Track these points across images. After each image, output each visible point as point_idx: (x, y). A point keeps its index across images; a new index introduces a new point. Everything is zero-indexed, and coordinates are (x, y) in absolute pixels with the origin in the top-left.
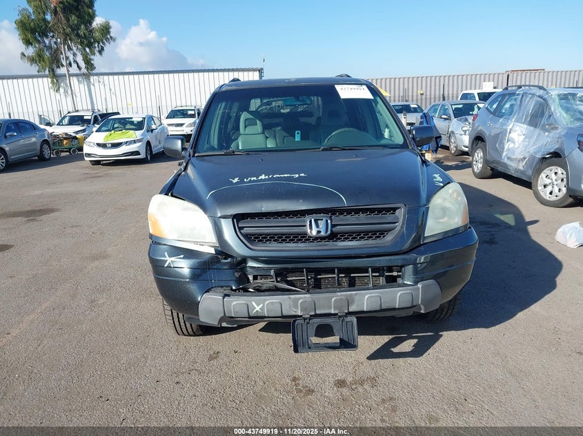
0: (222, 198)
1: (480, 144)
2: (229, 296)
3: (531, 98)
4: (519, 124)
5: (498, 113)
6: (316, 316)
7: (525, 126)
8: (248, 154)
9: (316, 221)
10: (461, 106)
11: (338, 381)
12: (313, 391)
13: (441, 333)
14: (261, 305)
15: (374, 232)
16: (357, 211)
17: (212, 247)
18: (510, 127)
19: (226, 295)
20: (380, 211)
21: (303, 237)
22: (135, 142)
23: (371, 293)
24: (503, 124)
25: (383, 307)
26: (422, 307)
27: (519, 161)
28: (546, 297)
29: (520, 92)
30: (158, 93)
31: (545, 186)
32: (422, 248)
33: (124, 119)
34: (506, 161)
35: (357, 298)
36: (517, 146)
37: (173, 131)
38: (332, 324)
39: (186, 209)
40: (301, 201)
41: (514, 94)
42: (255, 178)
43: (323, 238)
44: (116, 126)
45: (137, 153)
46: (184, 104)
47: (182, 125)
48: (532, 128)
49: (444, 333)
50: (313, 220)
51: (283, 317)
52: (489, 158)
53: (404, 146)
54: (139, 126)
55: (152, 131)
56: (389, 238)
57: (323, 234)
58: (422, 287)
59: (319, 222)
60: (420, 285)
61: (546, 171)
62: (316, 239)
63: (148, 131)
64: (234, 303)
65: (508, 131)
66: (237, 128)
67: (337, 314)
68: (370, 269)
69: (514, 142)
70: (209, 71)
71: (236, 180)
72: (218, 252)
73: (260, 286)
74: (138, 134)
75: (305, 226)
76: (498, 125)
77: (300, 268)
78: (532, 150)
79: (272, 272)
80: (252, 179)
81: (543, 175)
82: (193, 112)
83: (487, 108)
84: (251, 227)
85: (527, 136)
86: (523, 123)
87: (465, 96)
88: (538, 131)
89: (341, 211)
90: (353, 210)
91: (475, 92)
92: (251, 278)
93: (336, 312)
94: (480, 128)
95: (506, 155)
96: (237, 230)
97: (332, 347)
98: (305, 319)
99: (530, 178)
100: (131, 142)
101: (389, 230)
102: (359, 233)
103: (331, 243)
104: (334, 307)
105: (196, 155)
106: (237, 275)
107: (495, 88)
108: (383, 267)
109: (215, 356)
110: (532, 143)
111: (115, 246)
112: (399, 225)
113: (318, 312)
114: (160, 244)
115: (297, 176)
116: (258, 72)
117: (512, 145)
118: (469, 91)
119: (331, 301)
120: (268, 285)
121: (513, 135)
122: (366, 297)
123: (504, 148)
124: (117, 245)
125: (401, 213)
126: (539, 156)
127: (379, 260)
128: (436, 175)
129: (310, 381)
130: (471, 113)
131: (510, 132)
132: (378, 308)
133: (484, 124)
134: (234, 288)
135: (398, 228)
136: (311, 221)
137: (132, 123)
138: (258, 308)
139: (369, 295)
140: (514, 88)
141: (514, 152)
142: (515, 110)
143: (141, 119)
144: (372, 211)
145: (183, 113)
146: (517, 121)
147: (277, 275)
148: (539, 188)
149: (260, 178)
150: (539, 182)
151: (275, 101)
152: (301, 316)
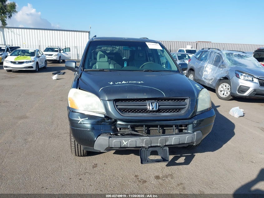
0: (108, 91)
1: (192, 72)
2: (111, 137)
3: (214, 54)
4: (209, 64)
5: (200, 59)
6: (151, 147)
7: (212, 65)
8: (111, 71)
9: (151, 103)
10: (180, 55)
11: (156, 176)
12: (146, 181)
13: (194, 154)
14: (127, 142)
15: (176, 109)
16: (168, 100)
17: (103, 114)
18: (206, 65)
19: (110, 137)
20: (178, 100)
21: (145, 111)
22: (30, 62)
23: (176, 137)
24: (203, 64)
25: (180, 143)
26: (195, 143)
27: (209, 80)
28: (232, 138)
29: (210, 51)
30: (39, 39)
31: (221, 91)
32: (196, 117)
33: (25, 50)
34: (204, 80)
35: (169, 139)
36: (208, 74)
37: (48, 58)
38: (158, 151)
39: (89, 96)
40: (145, 94)
41: (207, 51)
42: (120, 83)
43: (154, 111)
44: (20, 53)
45: (32, 67)
46: (52, 45)
47: (52, 55)
48: (215, 66)
49: (196, 154)
50: (150, 103)
51: (136, 147)
52: (196, 78)
53: (178, 71)
54: (32, 54)
55: (39, 57)
56: (183, 112)
57: (154, 109)
58: (196, 134)
59: (153, 104)
60: (195, 133)
61: (222, 85)
62: (151, 111)
63: (37, 57)
64: (114, 141)
65: (205, 67)
66: (95, 59)
67: (160, 146)
68: (174, 126)
69: (207, 72)
70: (62, 30)
71: (111, 83)
72: (106, 117)
73: (124, 133)
74: (32, 58)
75: (146, 105)
76: (200, 64)
77: (142, 125)
78: (215, 76)
79: (129, 127)
80: (119, 83)
81: (220, 87)
82: (57, 49)
83: (195, 57)
84: (122, 105)
85: (213, 70)
86: (211, 64)
87: (180, 51)
88: (218, 68)
89: (162, 99)
90: (167, 99)
91: (185, 49)
92: (118, 129)
93: (160, 145)
94: (191, 65)
95: (204, 77)
96: (116, 107)
97: (158, 161)
98: (146, 148)
99: (215, 87)
100: (28, 62)
101: (182, 109)
102: (170, 109)
103: (157, 114)
104: (160, 143)
105: (84, 70)
106: (113, 127)
107: (191, 48)
108: (178, 125)
109: (95, 166)
110: (215, 73)
111: (30, 112)
112: (187, 106)
113: (152, 145)
114: (75, 112)
115: (140, 82)
116: (88, 33)
117: (206, 73)
118: (181, 49)
119: (158, 140)
120: (128, 133)
121: (207, 69)
122: (174, 138)
123: (203, 74)
124: (31, 112)
125: (187, 101)
126: (218, 78)
127: (178, 122)
128: (196, 85)
129: (143, 177)
130: (184, 58)
131: (206, 68)
132: (178, 144)
133: (194, 63)
134: (111, 134)
135: (187, 108)
136: (149, 104)
137: (28, 53)
138: (125, 143)
139: (175, 137)
140: (206, 49)
141: (207, 76)
142: (207, 58)
143: (33, 51)
144: (175, 100)
145: (52, 50)
146: (209, 63)
147: (131, 128)
148: (219, 92)
149: (123, 83)
150: (219, 90)
151: (103, 47)
152: (144, 147)
